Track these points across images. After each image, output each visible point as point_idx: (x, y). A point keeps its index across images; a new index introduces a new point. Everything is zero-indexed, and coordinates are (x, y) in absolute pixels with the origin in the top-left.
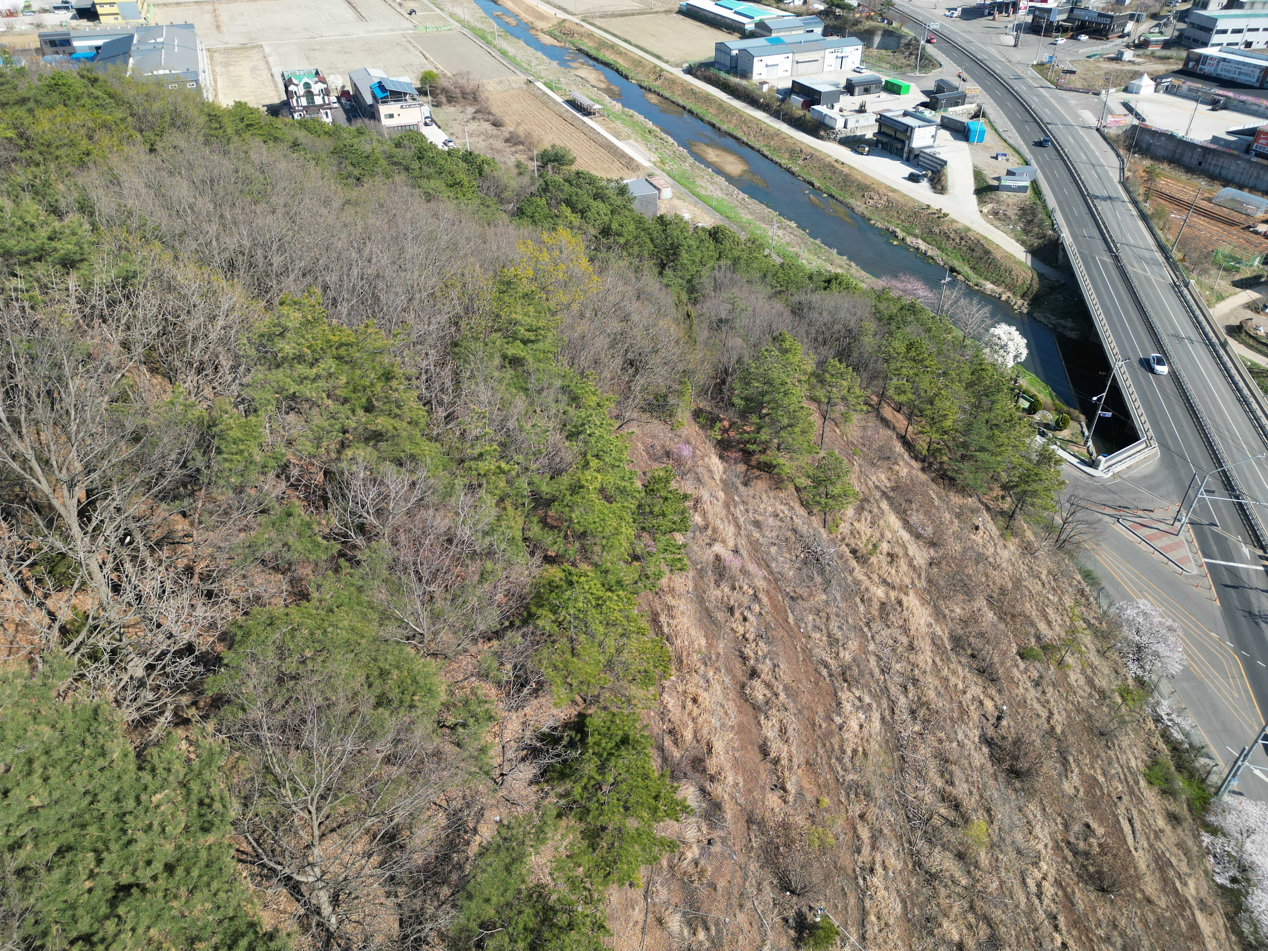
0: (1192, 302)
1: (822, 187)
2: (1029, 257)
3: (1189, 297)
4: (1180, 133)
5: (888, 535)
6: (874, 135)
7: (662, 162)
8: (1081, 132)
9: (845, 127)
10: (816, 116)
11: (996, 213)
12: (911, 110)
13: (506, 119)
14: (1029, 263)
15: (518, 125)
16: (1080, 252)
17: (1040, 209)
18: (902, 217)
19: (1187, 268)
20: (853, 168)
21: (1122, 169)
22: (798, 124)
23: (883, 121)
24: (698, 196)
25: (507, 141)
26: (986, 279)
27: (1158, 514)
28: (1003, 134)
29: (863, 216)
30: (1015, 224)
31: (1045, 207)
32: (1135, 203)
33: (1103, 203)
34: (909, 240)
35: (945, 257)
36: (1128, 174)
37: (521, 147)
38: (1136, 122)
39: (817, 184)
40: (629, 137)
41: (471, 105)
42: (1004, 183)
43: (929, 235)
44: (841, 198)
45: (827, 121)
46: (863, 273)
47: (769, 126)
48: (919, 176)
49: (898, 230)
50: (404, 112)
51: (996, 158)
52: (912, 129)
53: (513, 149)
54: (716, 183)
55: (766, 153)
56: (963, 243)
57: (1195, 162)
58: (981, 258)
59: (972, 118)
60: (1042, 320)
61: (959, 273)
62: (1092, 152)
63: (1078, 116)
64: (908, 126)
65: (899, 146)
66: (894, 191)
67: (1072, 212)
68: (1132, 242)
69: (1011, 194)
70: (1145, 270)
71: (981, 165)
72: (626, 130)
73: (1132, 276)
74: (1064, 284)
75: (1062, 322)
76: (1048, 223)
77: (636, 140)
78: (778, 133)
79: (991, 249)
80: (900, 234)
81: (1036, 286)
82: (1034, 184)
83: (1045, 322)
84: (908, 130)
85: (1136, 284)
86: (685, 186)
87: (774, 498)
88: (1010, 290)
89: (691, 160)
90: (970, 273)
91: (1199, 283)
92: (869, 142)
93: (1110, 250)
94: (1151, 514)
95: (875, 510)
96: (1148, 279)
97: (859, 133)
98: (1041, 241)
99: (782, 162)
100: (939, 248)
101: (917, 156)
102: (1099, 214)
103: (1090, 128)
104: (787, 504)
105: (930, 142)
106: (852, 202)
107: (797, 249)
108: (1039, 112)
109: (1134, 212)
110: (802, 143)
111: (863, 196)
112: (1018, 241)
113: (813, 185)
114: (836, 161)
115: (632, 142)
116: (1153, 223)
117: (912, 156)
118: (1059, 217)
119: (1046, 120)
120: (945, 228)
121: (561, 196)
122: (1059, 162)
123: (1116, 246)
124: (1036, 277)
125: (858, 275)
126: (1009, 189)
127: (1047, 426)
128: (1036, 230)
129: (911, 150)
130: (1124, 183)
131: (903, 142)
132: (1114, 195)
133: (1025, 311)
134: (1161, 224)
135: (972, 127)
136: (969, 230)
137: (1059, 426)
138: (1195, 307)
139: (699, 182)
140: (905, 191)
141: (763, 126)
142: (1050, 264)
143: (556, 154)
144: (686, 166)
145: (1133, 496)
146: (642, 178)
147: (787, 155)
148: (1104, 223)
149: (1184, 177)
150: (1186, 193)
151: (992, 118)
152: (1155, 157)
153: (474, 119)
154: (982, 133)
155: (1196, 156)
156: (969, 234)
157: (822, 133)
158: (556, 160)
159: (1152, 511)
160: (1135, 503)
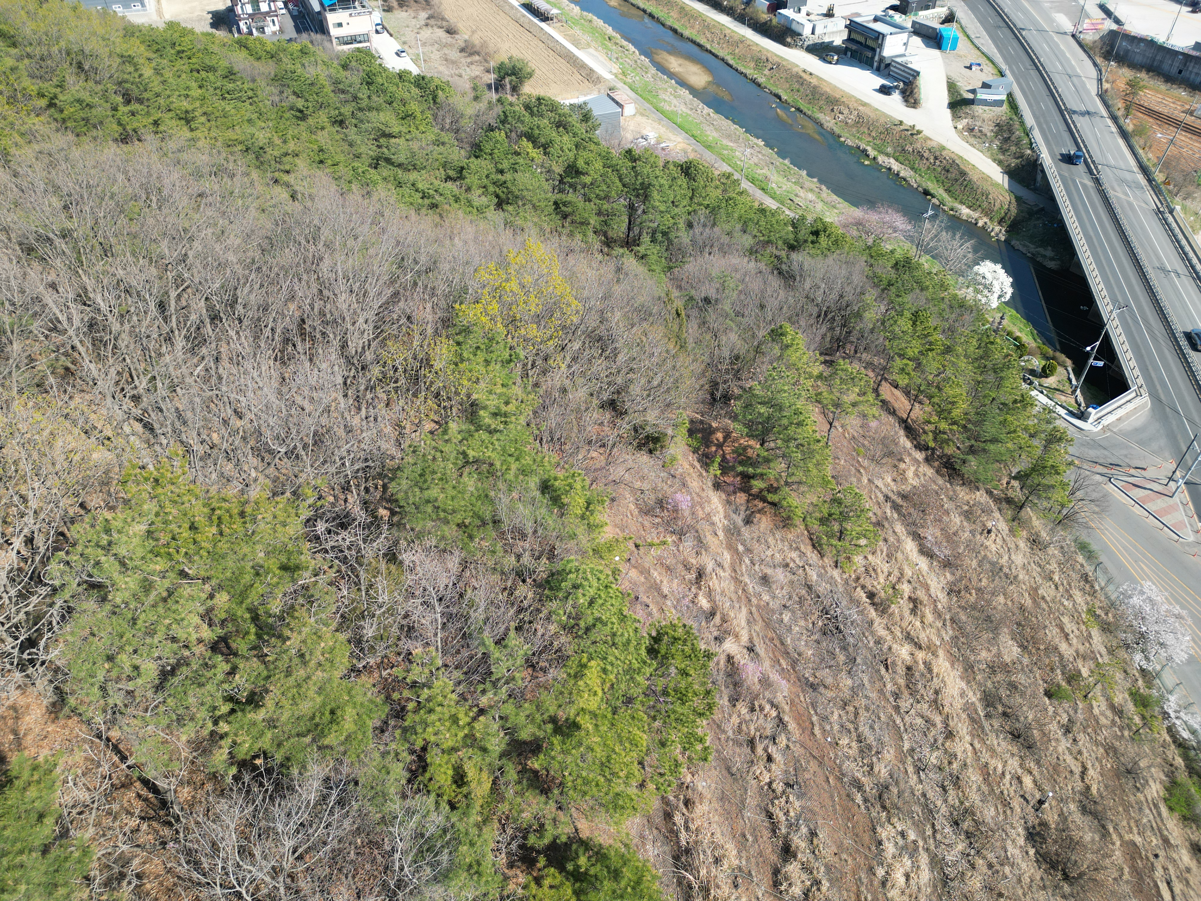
0: (1177, 230)
1: (790, 101)
2: (1006, 178)
3: (1174, 225)
4: (1161, 39)
5: (908, 572)
6: (844, 42)
7: (624, 74)
8: (1056, 38)
9: (813, 33)
10: (782, 21)
11: (971, 130)
12: (880, 13)
13: (460, 26)
14: (1006, 185)
15: (473, 32)
16: (1060, 175)
17: (1017, 125)
18: (873, 134)
19: (1170, 191)
20: (820, 79)
21: (1100, 80)
22: (763, 29)
23: (853, 27)
24: (662, 113)
25: (462, 50)
26: (962, 203)
27: (1150, 473)
28: (976, 41)
29: (832, 133)
30: (991, 142)
31: (1022, 123)
32: (1114, 118)
33: (1081, 118)
34: (881, 159)
35: (918, 179)
36: (1106, 86)
37: (477, 58)
38: (1114, 27)
39: (784, 97)
40: (589, 45)
41: (424, 9)
42: (979, 96)
43: (901, 154)
44: (809, 113)
45: (794, 26)
46: (835, 197)
47: (733, 31)
48: (890, 88)
49: (869, 148)
50: (354, 20)
51: (970, 68)
52: (884, 36)
53: (469, 60)
54: (679, 97)
55: (731, 62)
56: (938, 163)
57: (1174, 71)
58: (956, 180)
59: (943, 23)
60: (1021, 248)
61: (933, 197)
62: (1067, 60)
63: (1051, 21)
64: (880, 33)
65: (870, 54)
66: (865, 104)
67: (1049, 128)
68: (1112, 162)
69: (986, 108)
70: (1127, 195)
71: (955, 77)
72: (585, 38)
73: (1113, 201)
74: (1043, 209)
75: (1041, 250)
76: (1025, 141)
77: (596, 49)
78: (742, 40)
79: (967, 170)
80: (872, 153)
81: (1014, 211)
82: (1010, 95)
83: (1024, 250)
84: (879, 37)
85: (1118, 210)
86: (648, 101)
87: (782, 541)
88: (986, 215)
89: (653, 70)
90: (945, 196)
91: (1184, 208)
92: (837, 50)
93: (1091, 172)
94: (1143, 472)
95: (891, 539)
96: (1130, 205)
97: (827, 40)
98: (1018, 161)
99: (749, 72)
100: (912, 168)
101: (888, 65)
102: (1078, 131)
103: (1065, 33)
104: (797, 549)
105: (901, 50)
106: (821, 116)
107: (765, 171)
108: (1013, 16)
109: (1114, 129)
110: (768, 51)
111: (832, 110)
112: (994, 160)
113: (779, 97)
114: (804, 71)
115: (591, 50)
116: (1134, 141)
117: (883, 66)
118: (1037, 136)
119: (1020, 25)
120: (918, 146)
121: (522, 128)
122: (1034, 73)
123: (1096, 168)
124: (1013, 201)
125: (829, 199)
126: (985, 103)
127: (1032, 372)
128: (1013, 148)
129: (882, 59)
130: (1102, 96)
131: (873, 50)
132: (1092, 110)
133: (1003, 238)
134: (1142, 142)
135: (944, 34)
136: (943, 148)
137: (1045, 373)
138: (1180, 236)
139: (662, 96)
140: (876, 105)
141: (727, 32)
142: (1028, 186)
143: (514, 67)
144: (649, 77)
145: (1124, 452)
146: (604, 91)
147: (752, 65)
148: (1083, 141)
149: (1163, 87)
150: (1166, 106)
151: (963, 22)
152: (1133, 66)
153: (427, 25)
154: (956, 40)
155: (1176, 64)
156: (944, 153)
157: (789, 40)
158: (513, 74)
159: (1145, 469)
160: (1127, 461)
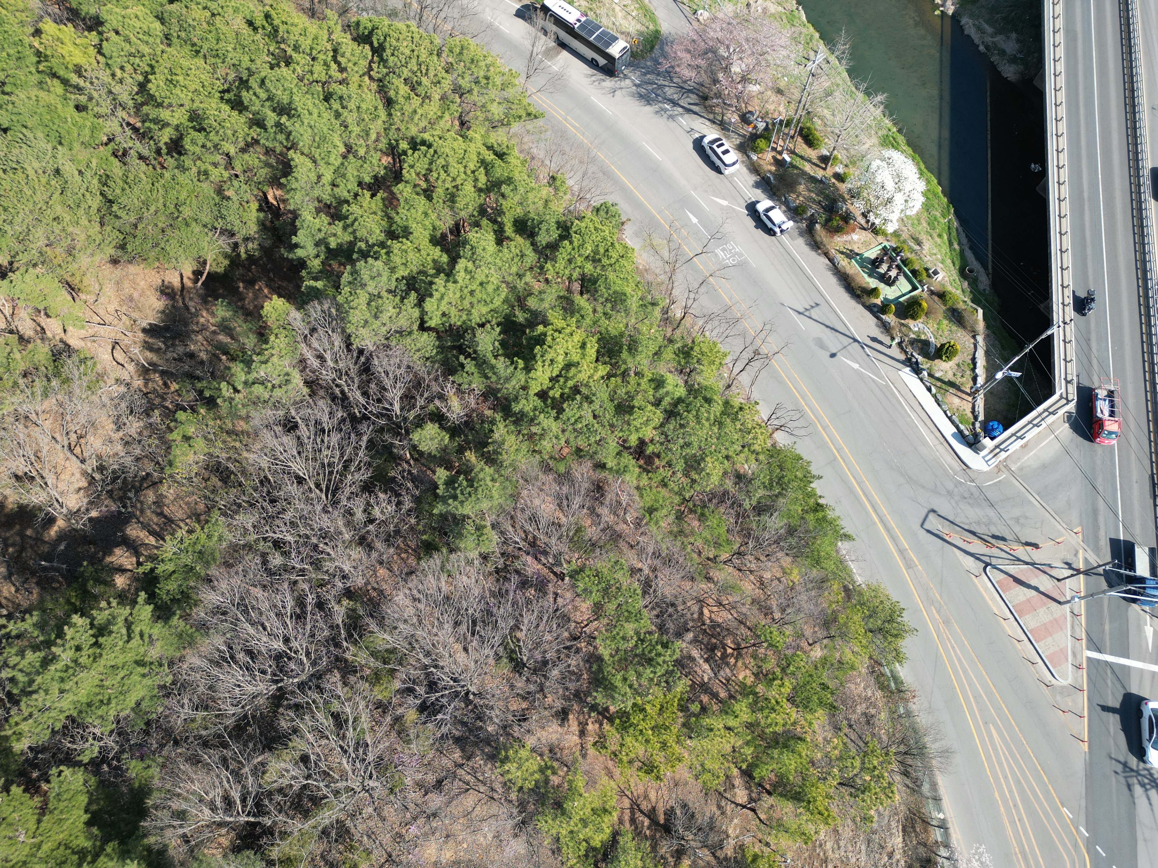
27: (1042, 553)
60: (973, 33)
75: (1000, 41)
94: (1032, 553)
127: (926, 347)
133: (950, 10)
159: (1036, 546)
160: (1017, 529)
